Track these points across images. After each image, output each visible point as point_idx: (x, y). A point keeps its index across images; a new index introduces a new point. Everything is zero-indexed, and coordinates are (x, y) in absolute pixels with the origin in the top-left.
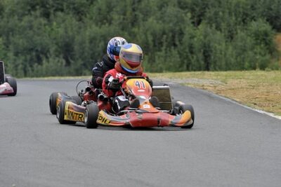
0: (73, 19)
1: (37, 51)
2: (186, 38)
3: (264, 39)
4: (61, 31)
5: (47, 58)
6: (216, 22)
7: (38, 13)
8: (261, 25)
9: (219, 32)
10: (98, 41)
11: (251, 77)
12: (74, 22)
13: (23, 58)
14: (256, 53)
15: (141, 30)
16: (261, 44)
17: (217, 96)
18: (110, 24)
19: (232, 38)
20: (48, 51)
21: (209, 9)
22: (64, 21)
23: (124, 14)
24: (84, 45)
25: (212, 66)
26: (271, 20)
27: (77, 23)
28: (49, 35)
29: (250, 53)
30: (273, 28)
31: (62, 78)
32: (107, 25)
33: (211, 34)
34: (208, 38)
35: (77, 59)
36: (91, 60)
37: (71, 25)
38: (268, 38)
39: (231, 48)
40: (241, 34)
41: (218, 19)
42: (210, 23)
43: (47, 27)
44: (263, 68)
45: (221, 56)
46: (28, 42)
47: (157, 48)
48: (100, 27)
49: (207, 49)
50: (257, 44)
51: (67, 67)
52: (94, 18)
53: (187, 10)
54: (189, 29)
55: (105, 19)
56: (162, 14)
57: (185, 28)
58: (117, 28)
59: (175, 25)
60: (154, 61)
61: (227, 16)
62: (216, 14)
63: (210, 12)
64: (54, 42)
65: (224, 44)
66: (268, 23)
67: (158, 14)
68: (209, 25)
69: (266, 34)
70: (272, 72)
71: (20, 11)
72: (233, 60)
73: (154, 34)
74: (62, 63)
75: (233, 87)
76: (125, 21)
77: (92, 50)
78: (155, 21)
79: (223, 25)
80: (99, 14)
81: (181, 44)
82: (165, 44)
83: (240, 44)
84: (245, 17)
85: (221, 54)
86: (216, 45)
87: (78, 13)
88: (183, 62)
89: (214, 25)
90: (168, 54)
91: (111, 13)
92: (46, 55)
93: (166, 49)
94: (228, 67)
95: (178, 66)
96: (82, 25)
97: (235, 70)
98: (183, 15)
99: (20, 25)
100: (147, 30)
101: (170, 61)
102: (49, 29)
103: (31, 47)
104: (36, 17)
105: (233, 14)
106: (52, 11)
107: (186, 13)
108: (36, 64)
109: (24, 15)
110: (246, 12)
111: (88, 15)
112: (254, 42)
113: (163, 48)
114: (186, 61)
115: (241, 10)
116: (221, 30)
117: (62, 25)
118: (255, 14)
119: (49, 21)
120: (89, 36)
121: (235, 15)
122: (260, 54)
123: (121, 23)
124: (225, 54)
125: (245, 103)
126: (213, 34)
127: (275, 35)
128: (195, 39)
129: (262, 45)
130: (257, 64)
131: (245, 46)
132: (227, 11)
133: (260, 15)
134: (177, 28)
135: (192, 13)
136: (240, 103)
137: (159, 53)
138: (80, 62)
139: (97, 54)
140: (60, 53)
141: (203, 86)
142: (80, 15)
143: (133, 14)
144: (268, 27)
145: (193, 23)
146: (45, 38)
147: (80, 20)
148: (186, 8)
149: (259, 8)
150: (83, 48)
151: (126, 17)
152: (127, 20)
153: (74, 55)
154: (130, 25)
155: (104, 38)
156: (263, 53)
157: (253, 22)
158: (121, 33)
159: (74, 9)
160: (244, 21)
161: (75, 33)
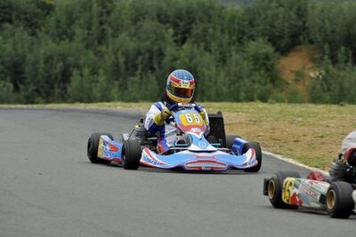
0: (25, 32)
2: (167, 60)
3: (264, 64)
4: (9, 47)
6: (205, 41)
8: (261, 46)
9: (208, 54)
10: (55, 62)
12: (26, 35)
14: (254, 82)
16: (260, 70)
18: (71, 39)
19: (224, 61)
21: (196, 24)
22: (12, 35)
23: (89, 29)
24: (37, 66)
26: (273, 40)
27: (30, 37)
29: (247, 81)
30: (277, 50)
32: (67, 40)
33: (198, 56)
34: (194, 61)
35: (29, 83)
36: (45, 85)
37: (22, 40)
38: (270, 63)
39: (222, 74)
40: (235, 56)
41: (208, 38)
42: (197, 42)
44: (264, 99)
45: (210, 84)
47: (130, 72)
48: (58, 44)
50: (255, 70)
51: (16, 94)
52: (51, 32)
53: (168, 25)
54: (171, 49)
55: (64, 34)
56: (137, 29)
57: (165, 48)
58: (80, 45)
59: (153, 43)
60: (126, 88)
61: (218, 33)
62: (205, 31)
65: (214, 69)
66: (270, 44)
67: (132, 29)
68: (196, 45)
69: (267, 57)
70: (277, 104)
72: (225, 89)
73: (126, 54)
74: (9, 88)
76: (90, 37)
77: (47, 72)
78: (128, 38)
79: (214, 45)
80: (57, 27)
81: (161, 68)
82: (140, 67)
83: (234, 69)
84: (240, 35)
85: (210, 81)
86: (205, 70)
87: (31, 25)
89: (202, 44)
90: (144, 80)
91: (72, 27)
93: (141, 74)
94: (219, 98)
96: (35, 40)
97: (227, 101)
98: (164, 31)
100: (118, 50)
101: (147, 89)
105: (226, 31)
107: (167, 29)
110: (242, 29)
111: (43, 29)
112: (252, 67)
113: (138, 73)
115: (237, 27)
116: (210, 51)
117: (10, 40)
118: (253, 32)
120: (45, 54)
121: (229, 33)
122: (259, 82)
123: (84, 39)
124: (215, 83)
126: (201, 56)
127: (279, 59)
128: (178, 62)
129: (262, 72)
130: (255, 96)
131: (240, 72)
132: (219, 27)
133: (260, 34)
134: (156, 48)
135: (174, 29)
137: (131, 78)
138: (32, 87)
139: (53, 77)
140: (6, 75)
142: (33, 27)
143: (101, 28)
144: (269, 49)
145: (176, 41)
147: (33, 34)
148: (168, 22)
149: (258, 25)
150: (36, 70)
151: (91, 32)
152: (92, 35)
153: (25, 78)
154: (96, 43)
155: (63, 57)
156: (263, 81)
157: (252, 42)
158: (85, 51)
159: (26, 19)
160: (239, 40)
161: (27, 50)
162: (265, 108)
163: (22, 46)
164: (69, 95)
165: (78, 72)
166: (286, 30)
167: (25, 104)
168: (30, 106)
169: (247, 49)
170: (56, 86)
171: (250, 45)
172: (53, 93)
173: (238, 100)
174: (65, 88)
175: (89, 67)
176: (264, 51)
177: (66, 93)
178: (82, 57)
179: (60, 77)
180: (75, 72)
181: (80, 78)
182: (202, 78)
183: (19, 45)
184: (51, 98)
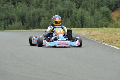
0: (26, 5)
1: (10, 19)
2: (74, 14)
3: (107, 15)
4: (20, 11)
5: (14, 22)
6: (86, 7)
7: (10, 3)
8: (105, 9)
9: (87, 12)
11: (102, 30)
12: (26, 7)
13: (4, 22)
14: (103, 21)
15: (54, 10)
16: (105, 17)
17: (88, 38)
18: (41, 7)
19: (93, 14)
20: (15, 19)
21: (83, 1)
22: (21, 6)
23: (47, 4)
24: (30, 17)
25: (85, 26)
26: (109, 7)
27: (27, 7)
28: (15, 12)
29: (101, 20)
30: (111, 10)
31: (22, 30)
32: (40, 8)
33: (84, 12)
34: (83, 14)
36: (33, 23)
37: (25, 8)
38: (108, 14)
39: (92, 18)
40: (97, 12)
41: (87, 6)
42: (84, 8)
43: (14, 9)
44: (106, 26)
45: (88, 22)
46: (6, 15)
48: (37, 9)
49: (82, 19)
50: (103, 17)
51: (23, 26)
52: (34, 5)
53: (74, 2)
54: (75, 10)
55: (39, 6)
56: (63, 3)
57: (73, 10)
58: (44, 9)
59: (69, 8)
61: (91, 4)
62: (86, 4)
63: (84, 3)
64: (18, 15)
65: (90, 17)
66: (108, 8)
67: (62, 4)
68: (83, 9)
69: (107, 12)
70: (111, 28)
71: (3, 2)
72: (93, 23)
74: (20, 24)
75: (94, 34)
76: (48, 7)
77: (33, 19)
78: (60, 7)
79: (89, 9)
80: (37, 3)
81: (71, 16)
82: (64, 16)
83: (96, 17)
84: (98, 5)
85: (88, 21)
86: (86, 17)
87: (28, 3)
88: (72, 24)
89: (85, 8)
90: (66, 21)
91: (41, 3)
92: (14, 21)
93: (65, 19)
94: (91, 26)
95: (70, 26)
96: (29, 8)
97: (94, 27)
98: (72, 4)
99: (3, 8)
101: (67, 24)
102: (15, 10)
103: (8, 17)
104: (10, 5)
105: (93, 4)
106: (16, 2)
107: (73, 3)
108: (10, 25)
109: (4, 4)
110: (99, 3)
111: (32, 4)
112: (102, 16)
113: (64, 18)
114: (73, 24)
115: (97, 2)
116: (88, 11)
117: (21, 8)
118: (102, 4)
119: (15, 6)
120: (32, 13)
121: (94, 4)
122: (105, 21)
123: (45, 7)
124: (90, 21)
125: (100, 41)
126: (85, 12)
127: (111, 13)
128: (77, 14)
129: (106, 17)
130: (104, 25)
131: (98, 18)
132: (91, 3)
133: (105, 4)
134: (70, 10)
135: (76, 3)
136: (98, 41)
138: (28, 24)
139: (35, 20)
140: (20, 20)
141: (82, 34)
142: (28, 4)
143: (51, 4)
144: (108, 9)
145: (76, 7)
146: (13, 14)
147: (29, 6)
148: (74, 1)
149: (104, 2)
150: (30, 18)
151: (48, 5)
152: (48, 6)
153: (26, 21)
154: (50, 8)
155: (38, 13)
156: (106, 21)
157: (102, 7)
158: (46, 11)
159: (26, 1)
160: (98, 7)
161: (26, 11)
162: (106, 30)
163: (25, 10)
164: (41, 27)
165: (44, 18)
166: (114, 3)
167: (26, 29)
168: (27, 30)
169: (101, 10)
170: (36, 23)
171: (102, 8)
172: (36, 26)
173: (98, 27)
174: (39, 24)
175: (47, 17)
176: (106, 10)
177: (39, 25)
178: (45, 13)
179: (38, 20)
180: (43, 19)
181: (44, 21)
182: (85, 20)
183: (24, 10)
184: (35, 28)
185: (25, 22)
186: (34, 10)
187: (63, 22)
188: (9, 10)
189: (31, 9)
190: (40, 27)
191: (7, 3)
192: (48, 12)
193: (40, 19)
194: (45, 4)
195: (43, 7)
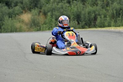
185: (80, 21)
186: (89, 8)
187: (120, 20)
188: (64, 8)
189: (86, 7)
190: (96, 25)
191: (62, 2)
192: (104, 10)
193: (96, 17)
194: (101, 1)
195: (99, 5)
